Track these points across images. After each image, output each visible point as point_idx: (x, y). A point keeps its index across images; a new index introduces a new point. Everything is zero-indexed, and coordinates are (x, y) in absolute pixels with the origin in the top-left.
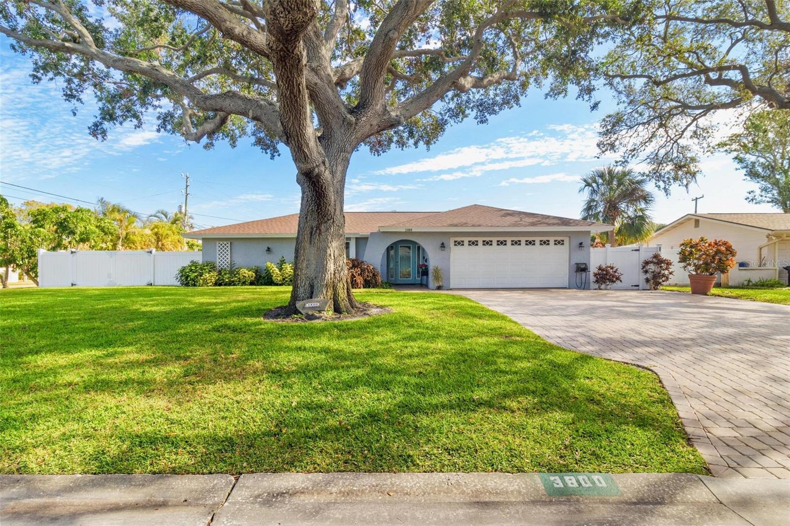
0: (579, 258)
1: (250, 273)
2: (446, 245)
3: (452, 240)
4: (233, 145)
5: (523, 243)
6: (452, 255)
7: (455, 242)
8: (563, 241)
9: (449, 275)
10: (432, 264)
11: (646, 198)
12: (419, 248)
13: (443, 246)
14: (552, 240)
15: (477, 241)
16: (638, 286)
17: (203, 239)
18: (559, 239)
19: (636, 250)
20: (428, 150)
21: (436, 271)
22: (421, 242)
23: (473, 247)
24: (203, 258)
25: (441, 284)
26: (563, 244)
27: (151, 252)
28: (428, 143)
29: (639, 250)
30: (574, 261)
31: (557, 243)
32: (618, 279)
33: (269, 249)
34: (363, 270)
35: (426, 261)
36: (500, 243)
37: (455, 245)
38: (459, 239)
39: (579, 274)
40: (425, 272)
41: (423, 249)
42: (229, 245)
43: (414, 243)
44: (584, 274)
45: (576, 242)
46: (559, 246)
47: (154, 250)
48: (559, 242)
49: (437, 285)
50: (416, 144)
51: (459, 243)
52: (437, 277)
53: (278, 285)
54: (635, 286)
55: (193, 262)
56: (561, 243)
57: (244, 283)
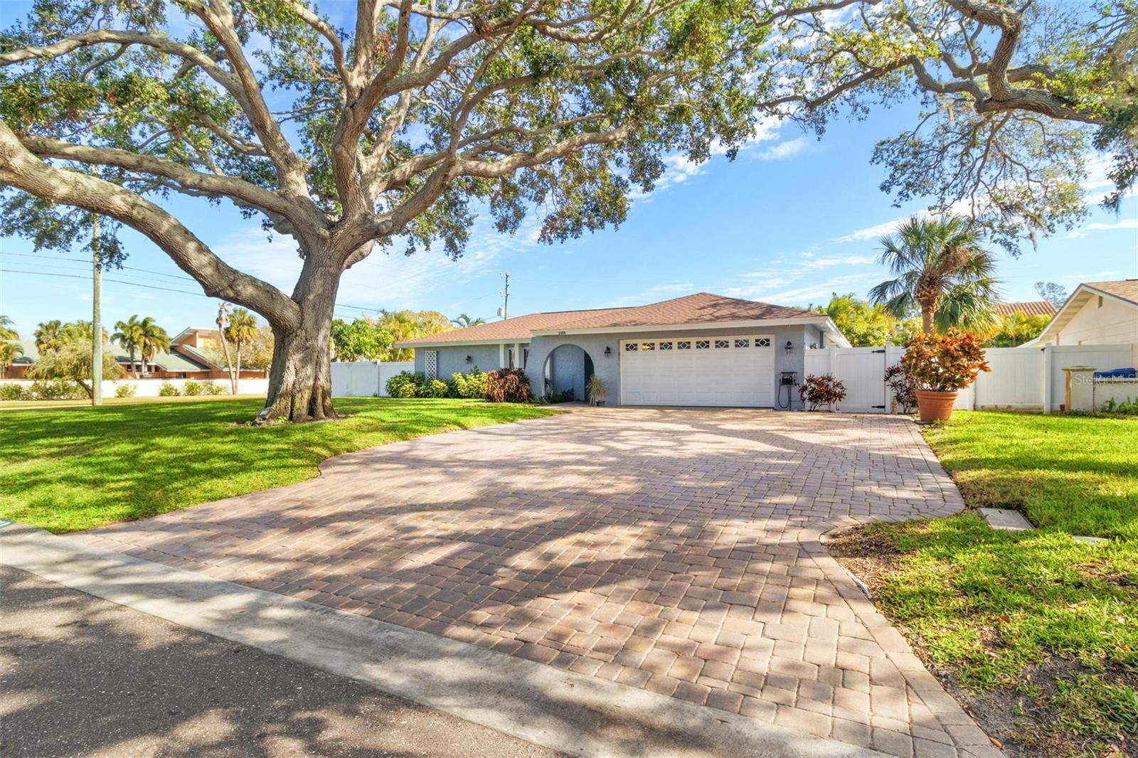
0: (789, 364)
1: (442, 384)
2: (613, 349)
3: (621, 344)
5: (712, 344)
6: (629, 361)
7: (625, 345)
8: (768, 340)
9: (619, 389)
10: (598, 374)
13: (609, 351)
14: (752, 339)
15: (653, 344)
16: (884, 407)
17: (415, 348)
18: (763, 337)
19: (879, 352)
22: (584, 347)
24: (415, 368)
25: (599, 399)
26: (768, 345)
27: (376, 363)
29: (884, 351)
30: (781, 368)
31: (760, 343)
32: (840, 396)
33: (469, 358)
38: (631, 342)
39: (784, 388)
42: (435, 354)
44: (793, 389)
45: (782, 341)
46: (762, 348)
47: (379, 361)
48: (762, 343)
49: (595, 400)
51: (632, 347)
53: (465, 397)
54: (879, 407)
55: (404, 373)
56: (765, 343)
57: (438, 396)
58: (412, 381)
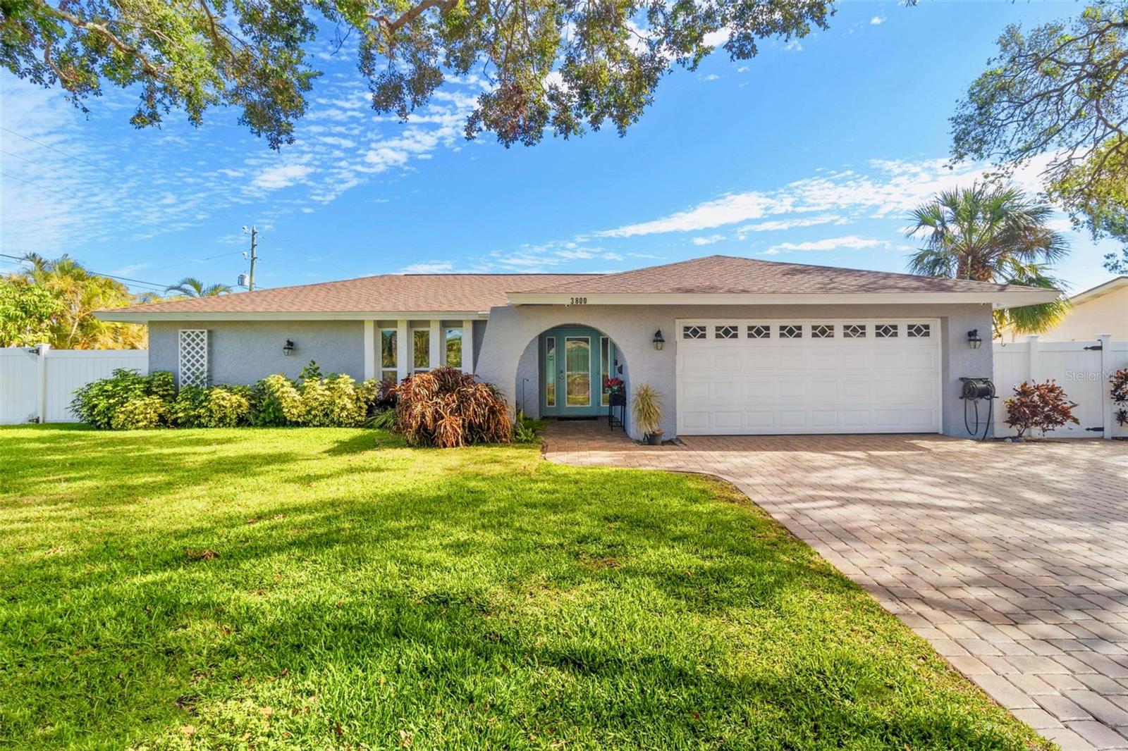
0: (966, 365)
1: (235, 398)
2: (664, 336)
3: (680, 324)
4: (195, 120)
5: (839, 332)
6: (679, 358)
7: (687, 329)
8: (927, 327)
9: (674, 407)
10: (636, 380)
11: (1050, 244)
12: (605, 341)
13: (658, 338)
14: (903, 324)
15: (735, 328)
16: (1102, 429)
17: (151, 323)
18: (919, 322)
19: (1094, 348)
20: (622, 133)
21: (645, 396)
22: (609, 328)
23: (727, 341)
24: (151, 364)
25: (655, 427)
26: (927, 334)
27: (37, 352)
28: (621, 120)
29: (1100, 348)
30: (957, 372)
31: (915, 331)
32: (1065, 414)
33: (290, 345)
34: (464, 400)
35: (621, 372)
36: (788, 332)
37: (686, 336)
38: (694, 323)
39: (970, 403)
40: (619, 398)
41: (614, 346)
42: (205, 336)
43: (596, 333)
44: (983, 403)
45: (958, 328)
46: (919, 340)
47: (45, 348)
48: (919, 331)
49: (647, 429)
50: (595, 121)
51: (695, 332)
52: (646, 413)
53: (297, 424)
54: (1095, 429)
55: (122, 375)
56: (923, 331)
57: (223, 422)
58: (148, 392)
